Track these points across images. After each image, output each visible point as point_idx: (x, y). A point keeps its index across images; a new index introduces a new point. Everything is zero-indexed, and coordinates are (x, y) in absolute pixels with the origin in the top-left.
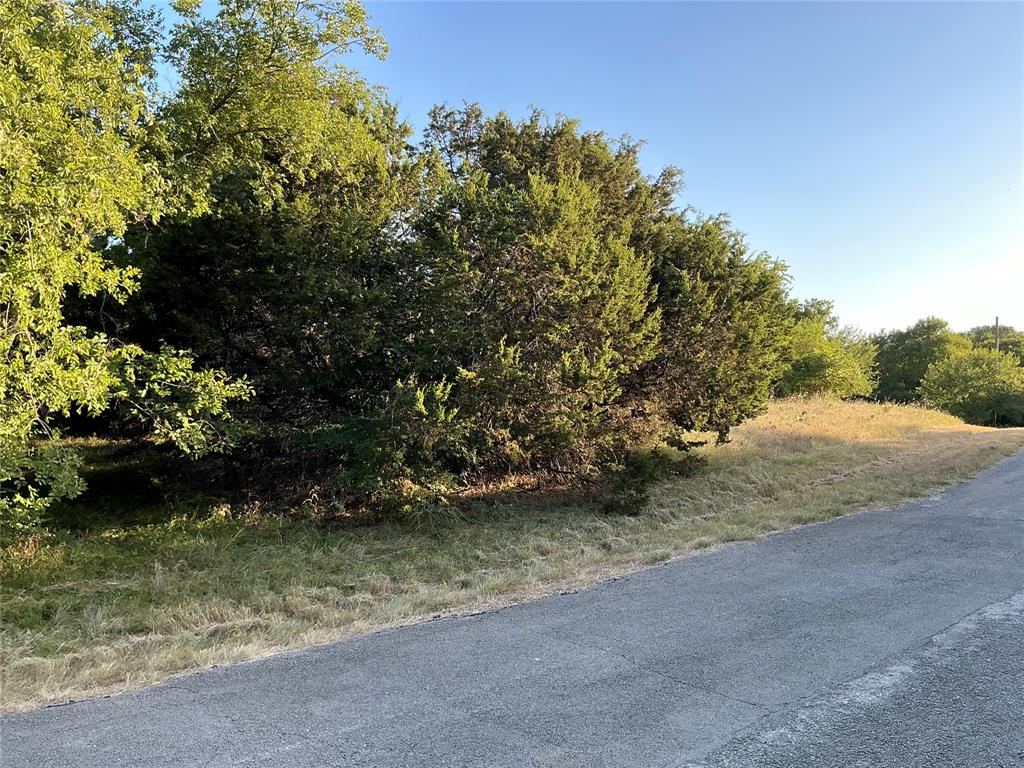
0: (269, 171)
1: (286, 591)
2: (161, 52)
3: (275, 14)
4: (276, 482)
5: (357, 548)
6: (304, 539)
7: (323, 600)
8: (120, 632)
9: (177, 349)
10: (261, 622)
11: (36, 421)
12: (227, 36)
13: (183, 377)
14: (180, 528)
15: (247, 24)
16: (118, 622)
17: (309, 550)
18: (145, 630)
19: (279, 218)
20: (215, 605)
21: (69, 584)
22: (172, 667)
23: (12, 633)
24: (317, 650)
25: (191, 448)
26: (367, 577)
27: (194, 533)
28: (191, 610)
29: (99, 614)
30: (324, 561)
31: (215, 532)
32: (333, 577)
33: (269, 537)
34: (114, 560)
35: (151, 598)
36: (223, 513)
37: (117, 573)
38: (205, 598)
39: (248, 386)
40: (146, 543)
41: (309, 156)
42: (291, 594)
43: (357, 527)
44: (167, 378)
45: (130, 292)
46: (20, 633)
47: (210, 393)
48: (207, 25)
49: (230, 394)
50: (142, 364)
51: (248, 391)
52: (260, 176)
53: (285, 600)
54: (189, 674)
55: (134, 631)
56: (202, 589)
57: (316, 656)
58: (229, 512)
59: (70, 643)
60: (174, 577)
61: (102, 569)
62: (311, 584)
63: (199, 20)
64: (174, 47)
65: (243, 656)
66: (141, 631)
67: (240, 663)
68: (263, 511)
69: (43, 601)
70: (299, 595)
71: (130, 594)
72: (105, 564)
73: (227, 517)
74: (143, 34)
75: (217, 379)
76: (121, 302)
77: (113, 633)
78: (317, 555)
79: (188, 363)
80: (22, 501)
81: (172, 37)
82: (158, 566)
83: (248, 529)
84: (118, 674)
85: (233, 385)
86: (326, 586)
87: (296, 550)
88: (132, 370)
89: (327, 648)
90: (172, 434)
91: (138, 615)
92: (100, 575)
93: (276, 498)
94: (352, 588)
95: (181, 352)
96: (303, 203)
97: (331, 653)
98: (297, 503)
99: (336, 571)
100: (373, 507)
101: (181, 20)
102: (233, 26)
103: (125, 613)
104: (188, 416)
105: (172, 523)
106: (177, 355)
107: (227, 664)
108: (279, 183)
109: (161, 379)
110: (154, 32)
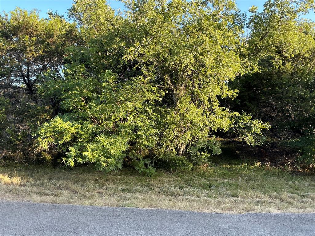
0: (277, 56)
1: (280, 193)
2: (246, 25)
3: (282, 7)
4: (275, 157)
5: (305, 183)
6: (286, 177)
7: (294, 198)
8: (229, 195)
9: (247, 113)
10: (273, 201)
11: (209, 133)
12: (266, 16)
13: (248, 122)
14: (245, 167)
15: (273, 11)
16: (229, 192)
17: (288, 181)
18: (237, 196)
19: (280, 71)
20: (258, 193)
21: (215, 179)
22: (247, 210)
23: (201, 190)
24: (294, 215)
25: (250, 143)
26: (309, 193)
27: (250, 170)
28: (250, 193)
29: (224, 189)
30: (293, 185)
31: (256, 170)
32: (296, 191)
33: (274, 174)
34: (227, 174)
35: (238, 187)
36: (258, 164)
37: (227, 178)
38: (254, 190)
39: (269, 125)
40: (236, 170)
41: (292, 50)
42: (282, 194)
43: (304, 175)
44: (244, 122)
45: (235, 97)
46: (203, 190)
47: (256, 127)
48: (259, 14)
49: (263, 127)
50: (237, 118)
51: (269, 127)
52: (275, 59)
53: (280, 196)
54: (253, 213)
55: (234, 196)
56: (253, 187)
57: (294, 217)
58: (260, 164)
59: (216, 196)
60: (244, 182)
61: (224, 176)
62: (289, 192)
63: (257, 13)
64: (250, 23)
65: (269, 211)
66: (236, 196)
67: (268, 213)
68: (271, 166)
69: (209, 182)
70: (285, 195)
71: (232, 185)
72: (224, 174)
73: (259, 166)
74: (241, 21)
75: (259, 123)
76: (232, 100)
77: (228, 196)
78: (290, 183)
79: (250, 118)
80: (204, 154)
81: (249, 20)
82: (239, 178)
83: (266, 171)
84: (231, 208)
85: (264, 125)
86: (294, 194)
87: (283, 180)
88: (234, 119)
89: (298, 215)
90: (244, 139)
91: (235, 191)
92: (223, 178)
93: (275, 162)
94: (303, 196)
95: (248, 114)
96: (289, 66)
97: (299, 217)
98: (283, 164)
99: (297, 189)
100: (311, 169)
101: (252, 14)
102: (268, 13)
103: (231, 190)
104: (250, 134)
105: (243, 165)
106: (247, 115)
107: (264, 212)
108: (281, 60)
109: (242, 122)
110: (244, 19)
